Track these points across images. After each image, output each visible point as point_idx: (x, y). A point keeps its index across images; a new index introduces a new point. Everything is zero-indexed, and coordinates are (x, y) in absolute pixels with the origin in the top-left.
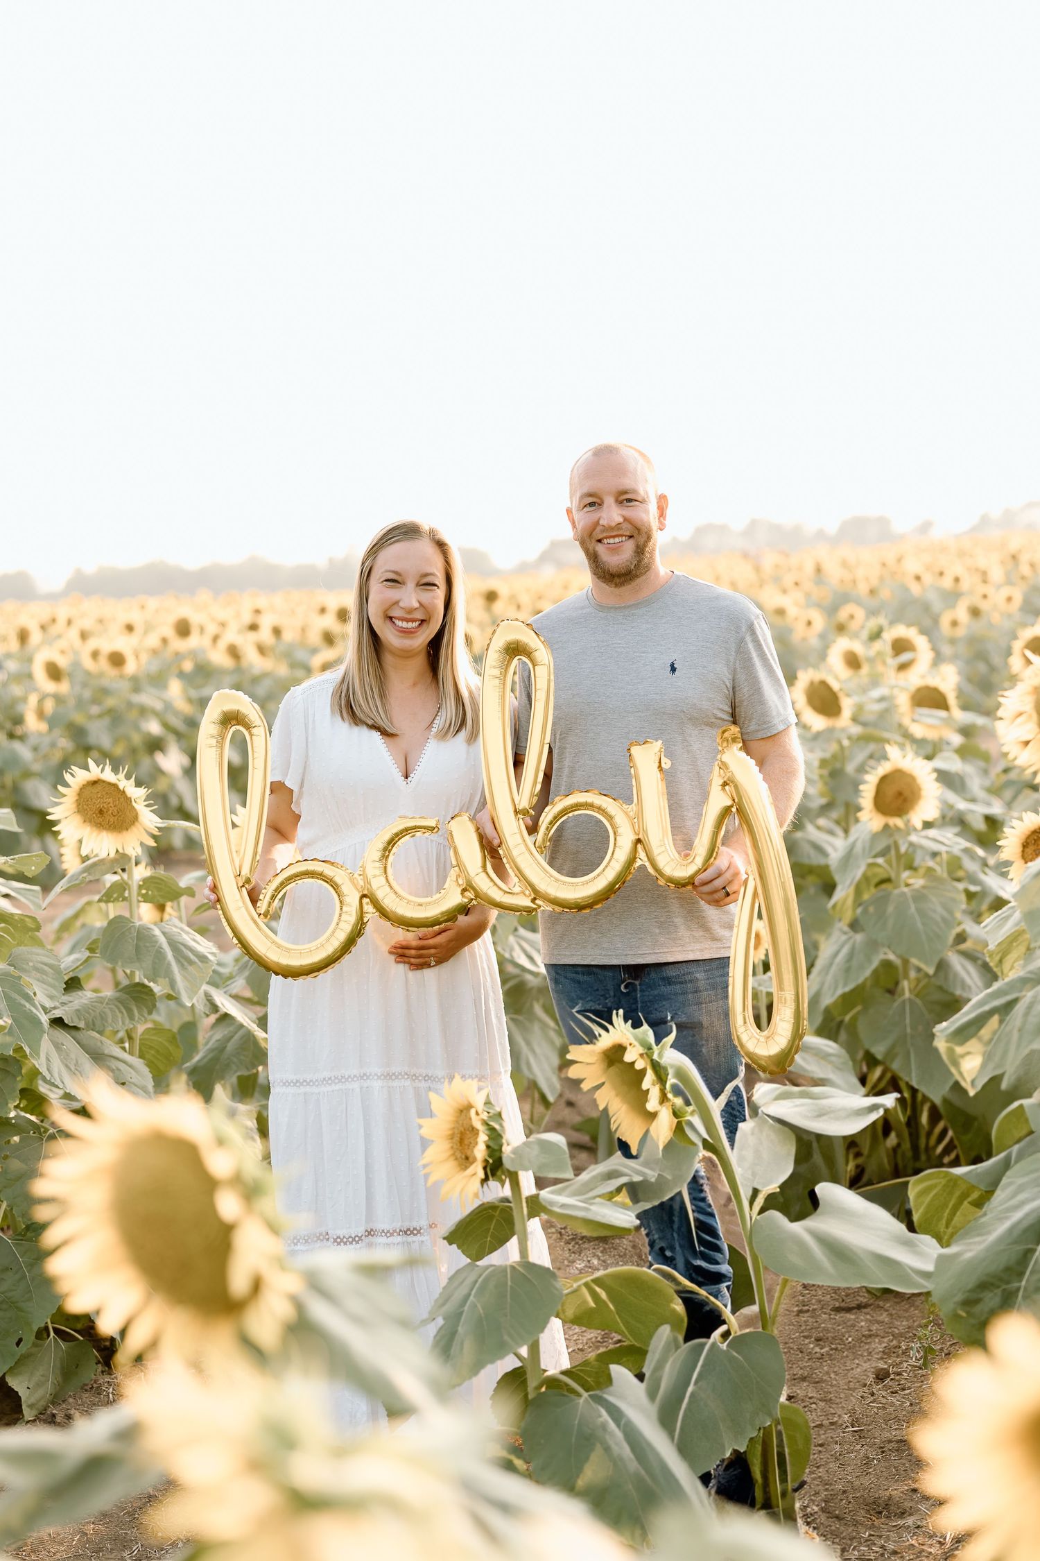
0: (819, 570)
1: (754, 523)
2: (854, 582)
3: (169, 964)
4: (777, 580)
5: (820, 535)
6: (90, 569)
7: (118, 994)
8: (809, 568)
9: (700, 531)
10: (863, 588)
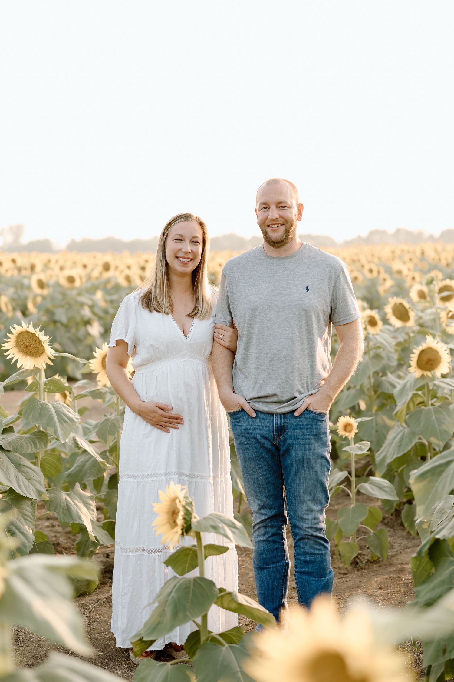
0: (423, 253)
1: (398, 231)
2: (440, 259)
3: (55, 422)
4: (401, 257)
5: (431, 237)
6: (78, 239)
7: (30, 436)
8: (418, 253)
9: (372, 233)
10: (444, 262)
